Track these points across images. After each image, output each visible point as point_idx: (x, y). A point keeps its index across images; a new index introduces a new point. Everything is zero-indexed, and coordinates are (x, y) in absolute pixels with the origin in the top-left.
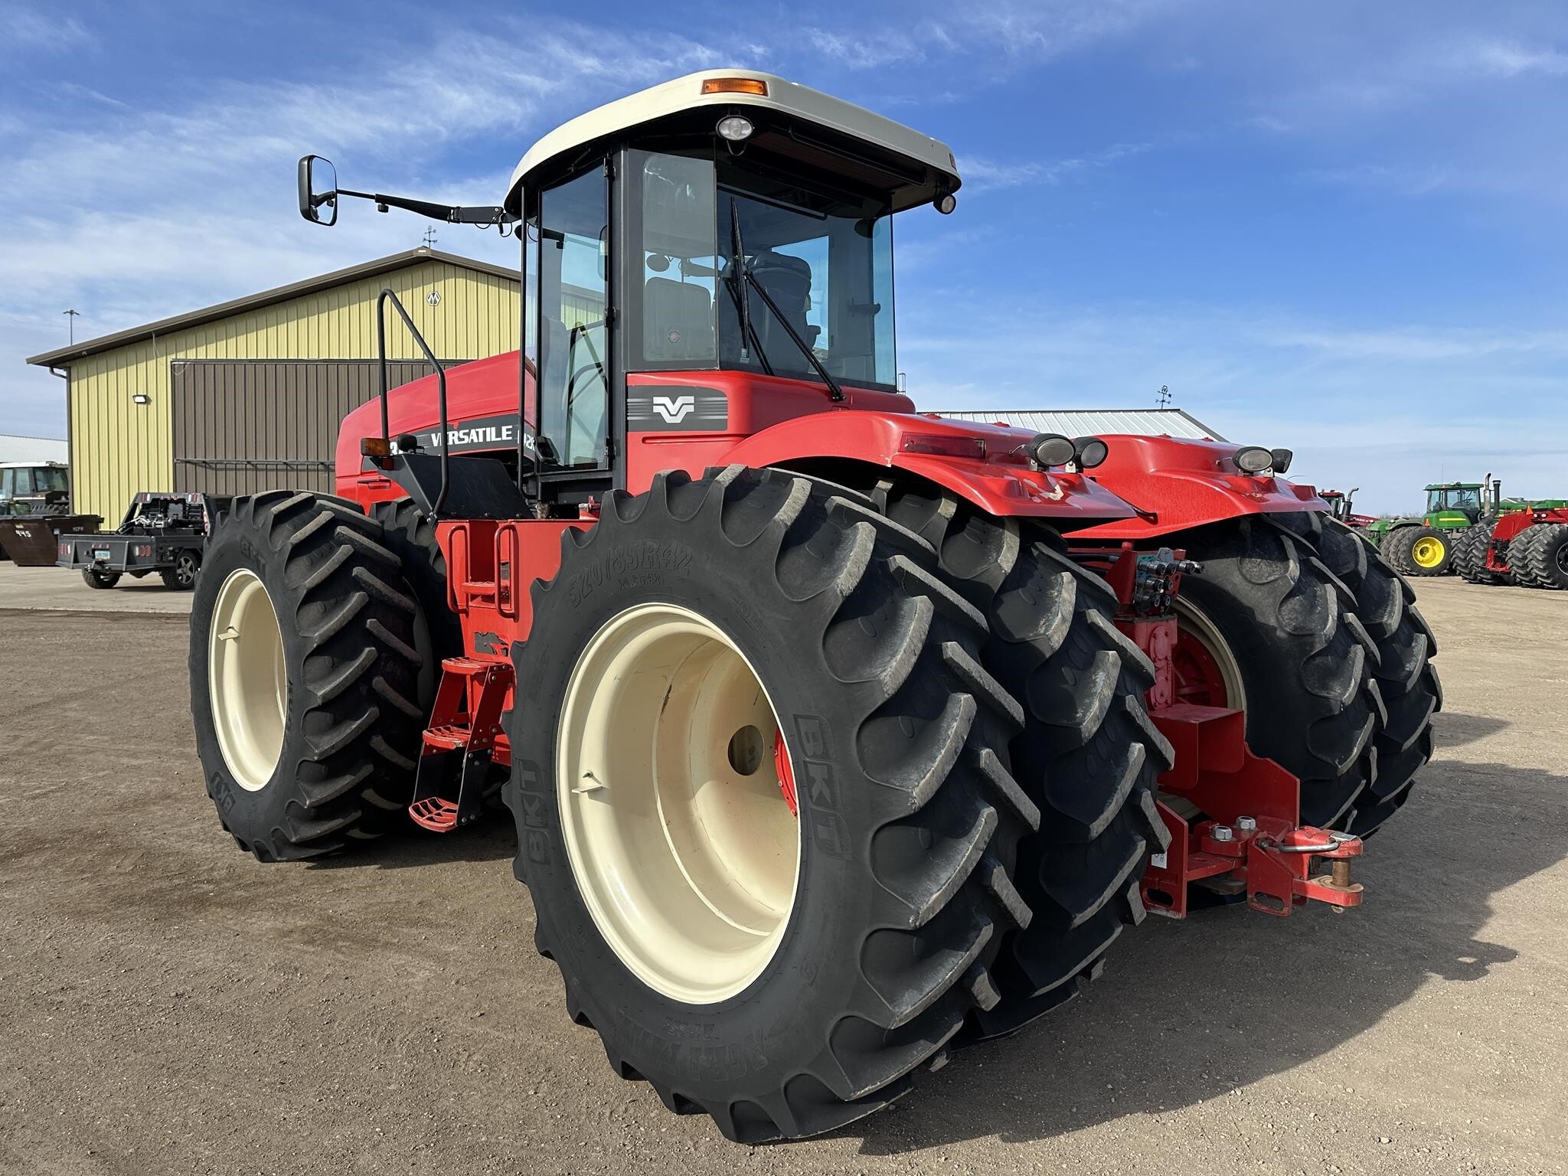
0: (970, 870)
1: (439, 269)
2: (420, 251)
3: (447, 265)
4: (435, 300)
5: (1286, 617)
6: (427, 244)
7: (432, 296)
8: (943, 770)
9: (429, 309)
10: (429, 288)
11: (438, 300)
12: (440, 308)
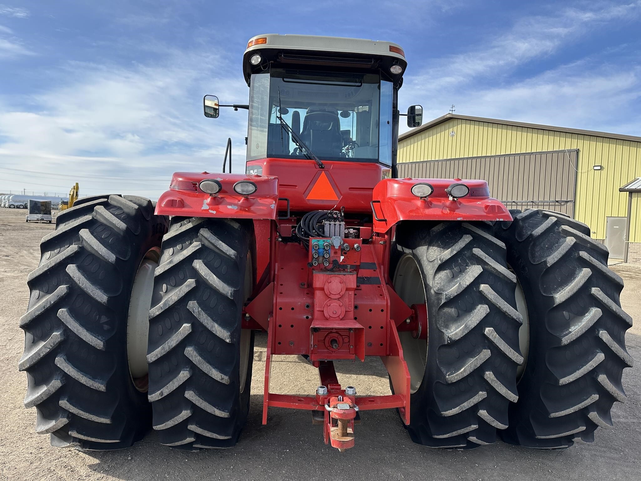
0: (42, 355)
1: (456, 122)
2: (447, 115)
3: (458, 120)
4: (453, 134)
5: (436, 282)
6: (451, 112)
7: (452, 133)
8: (35, 313)
9: (450, 138)
10: (451, 130)
11: (454, 134)
12: (455, 138)
